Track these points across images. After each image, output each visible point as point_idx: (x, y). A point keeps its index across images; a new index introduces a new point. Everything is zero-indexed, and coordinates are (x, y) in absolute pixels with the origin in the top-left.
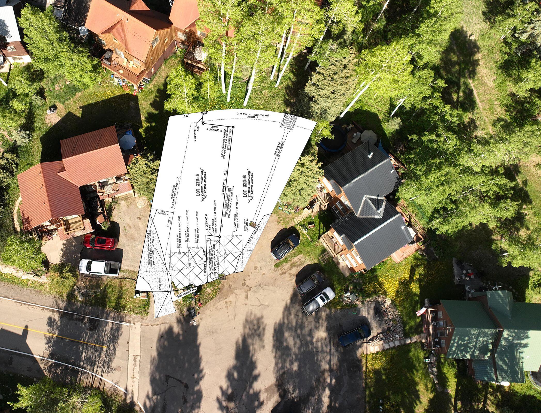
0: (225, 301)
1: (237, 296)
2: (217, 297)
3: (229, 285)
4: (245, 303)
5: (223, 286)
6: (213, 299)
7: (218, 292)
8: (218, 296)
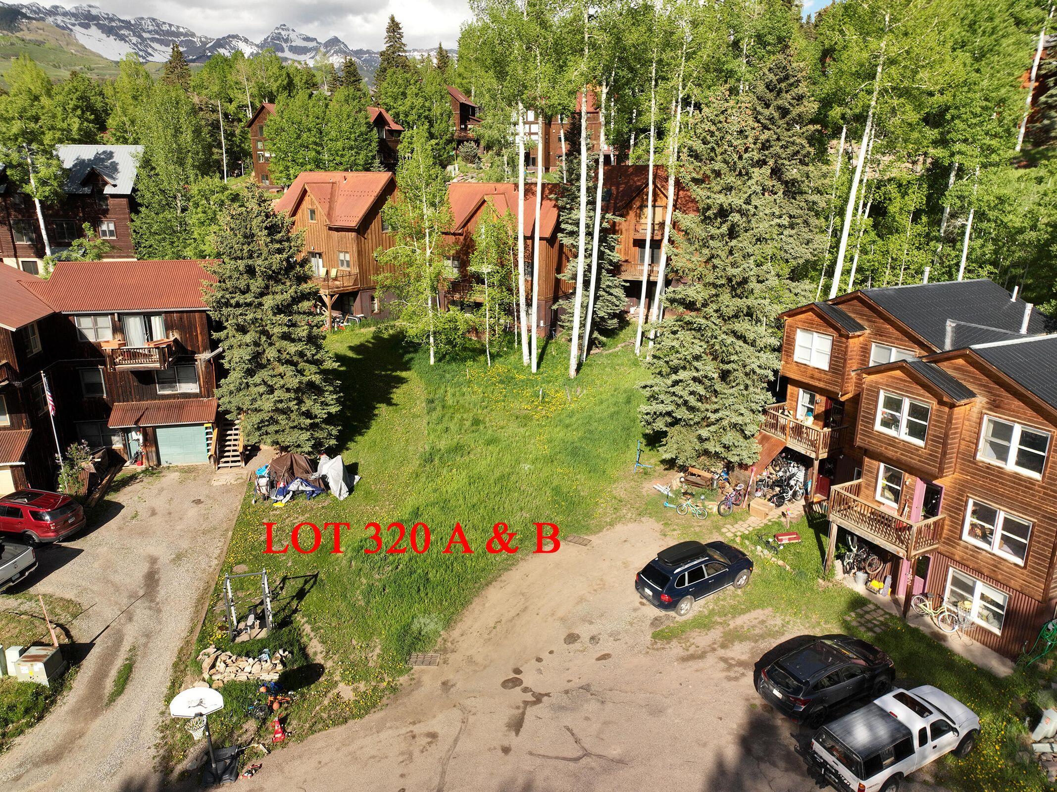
0: (403, 730)
1: (472, 719)
2: (373, 717)
3: (444, 684)
4: (506, 744)
5: (417, 683)
6: (351, 722)
7: (385, 700)
8: (381, 714)
